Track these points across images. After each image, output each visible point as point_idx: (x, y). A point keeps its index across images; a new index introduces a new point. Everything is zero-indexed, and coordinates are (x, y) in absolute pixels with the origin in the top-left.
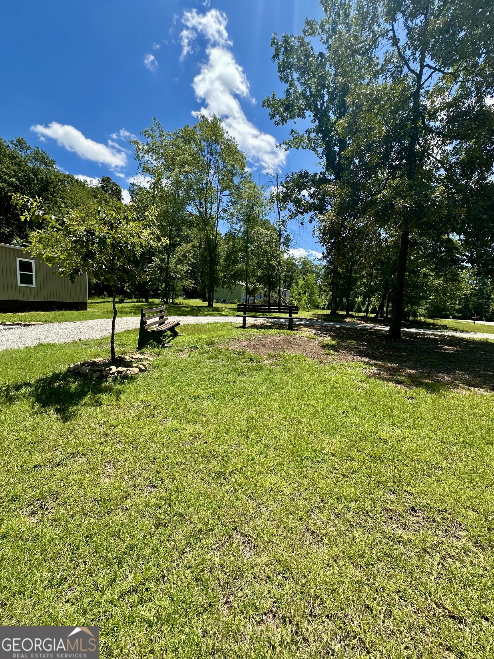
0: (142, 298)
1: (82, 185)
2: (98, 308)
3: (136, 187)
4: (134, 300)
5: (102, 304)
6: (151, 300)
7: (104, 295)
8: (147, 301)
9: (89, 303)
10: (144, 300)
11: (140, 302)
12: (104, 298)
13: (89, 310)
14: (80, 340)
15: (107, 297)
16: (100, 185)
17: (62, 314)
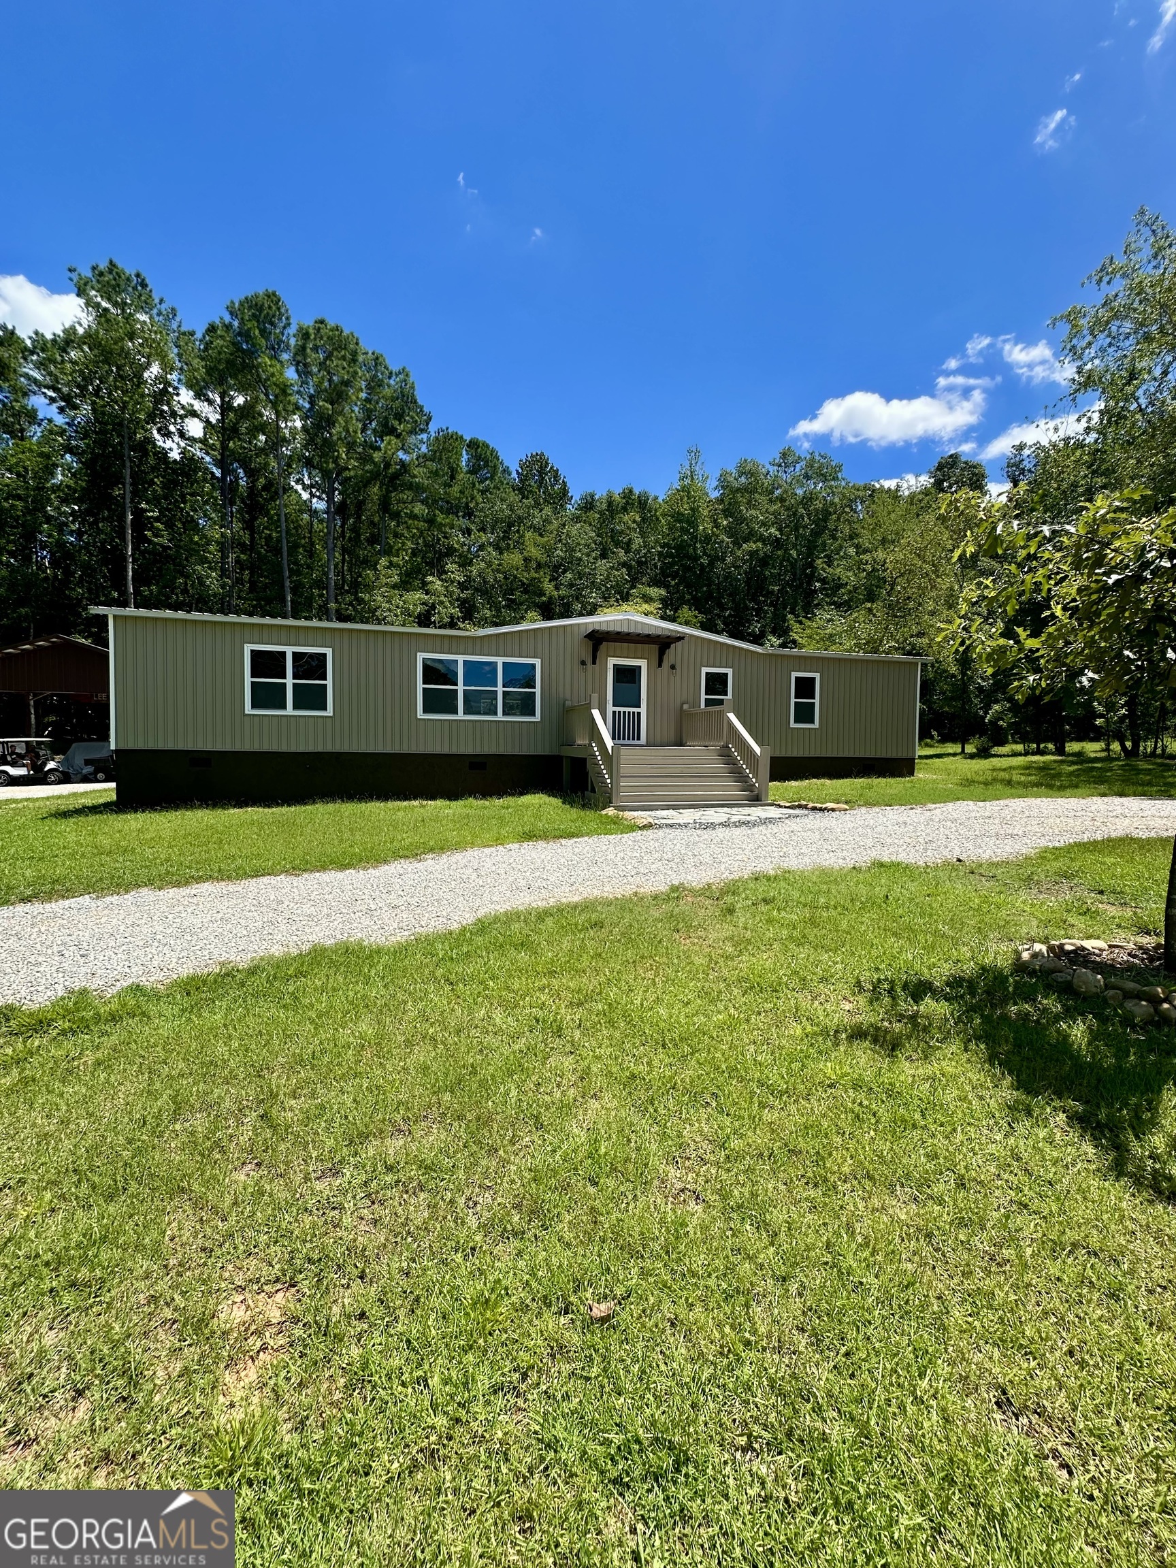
0: (1046, 741)
1: (894, 495)
2: (935, 771)
3: (1026, 452)
4: (1019, 747)
5: (937, 760)
6: (1073, 747)
7: (932, 737)
8: (1060, 751)
9: (921, 757)
10: (1051, 746)
11: (1039, 752)
12: (931, 746)
13: (919, 775)
14: (959, 860)
15: (938, 742)
16: (932, 480)
17: (871, 787)
